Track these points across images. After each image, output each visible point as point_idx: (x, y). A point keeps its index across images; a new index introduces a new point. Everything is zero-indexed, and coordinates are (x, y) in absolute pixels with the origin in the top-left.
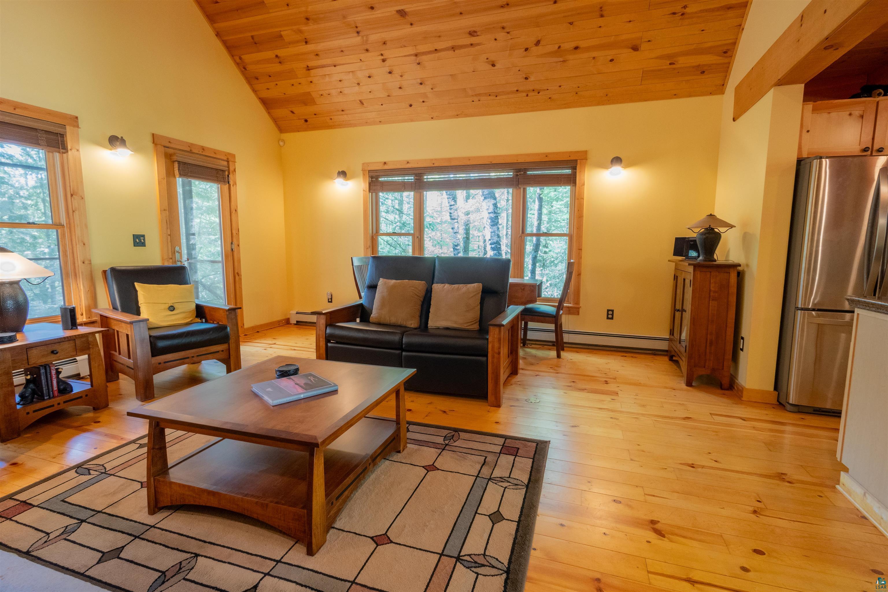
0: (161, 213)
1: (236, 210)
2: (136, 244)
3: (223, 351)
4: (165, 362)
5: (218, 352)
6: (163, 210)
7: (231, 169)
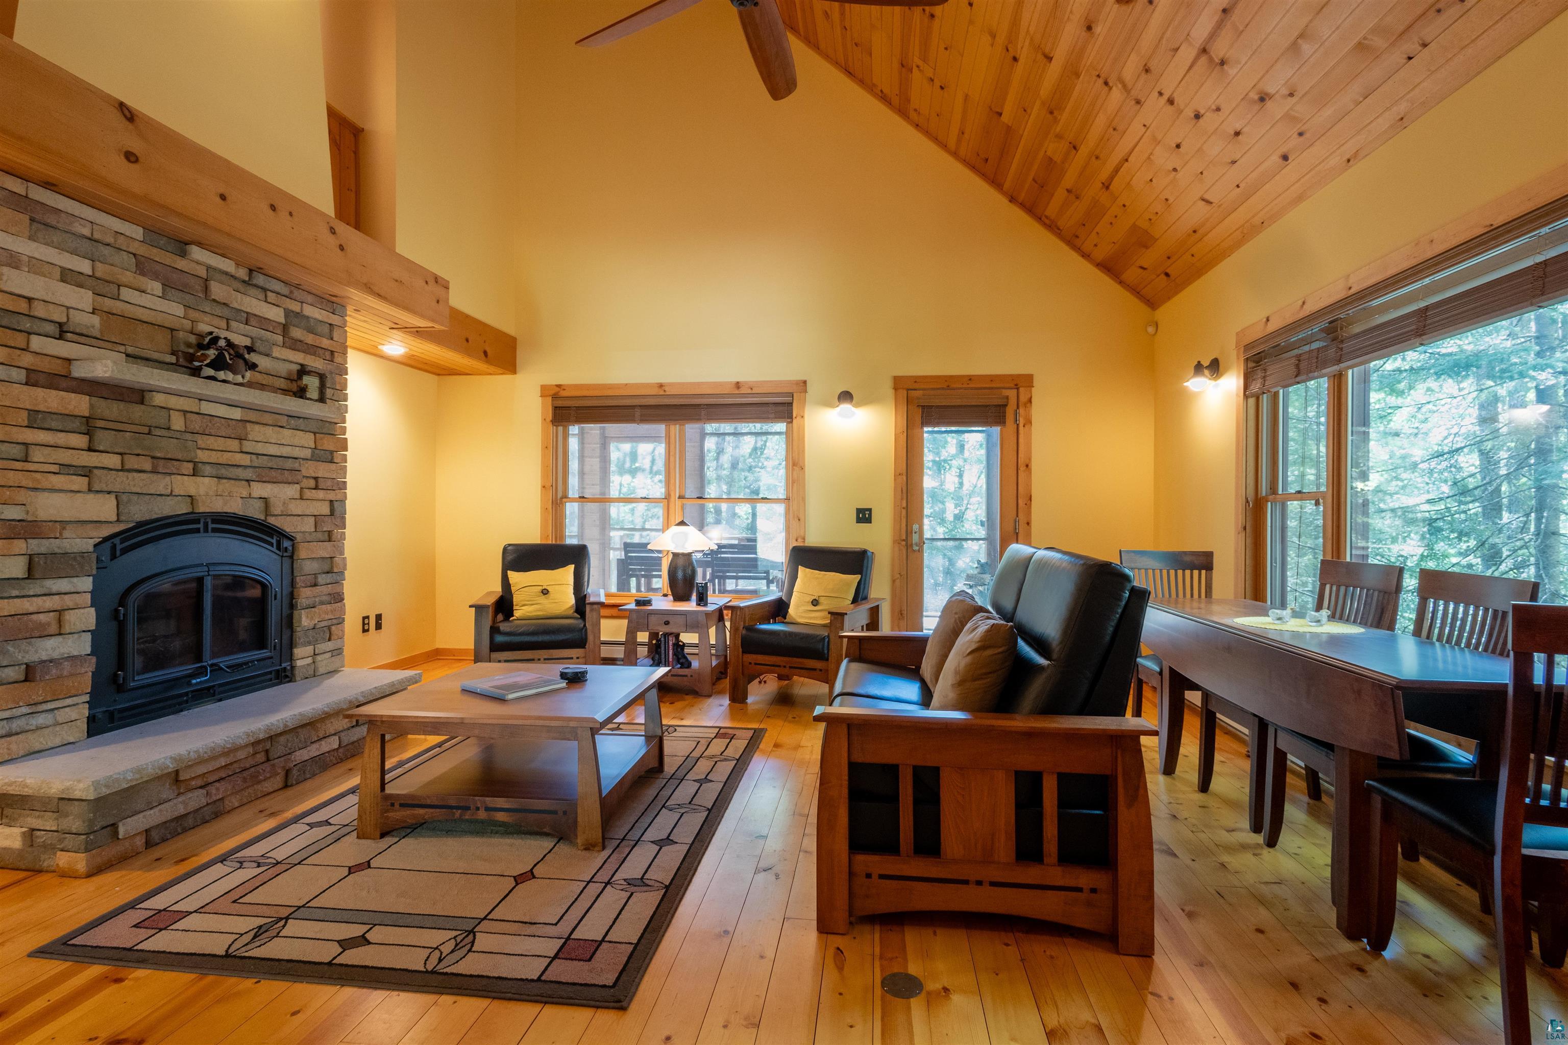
0: (895, 480)
1: (1027, 466)
2: (859, 520)
3: (821, 670)
4: (756, 664)
5: (815, 670)
6: (897, 475)
7: (1023, 398)
